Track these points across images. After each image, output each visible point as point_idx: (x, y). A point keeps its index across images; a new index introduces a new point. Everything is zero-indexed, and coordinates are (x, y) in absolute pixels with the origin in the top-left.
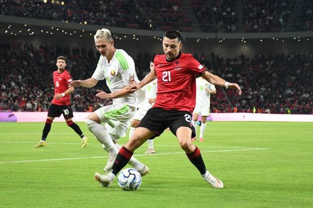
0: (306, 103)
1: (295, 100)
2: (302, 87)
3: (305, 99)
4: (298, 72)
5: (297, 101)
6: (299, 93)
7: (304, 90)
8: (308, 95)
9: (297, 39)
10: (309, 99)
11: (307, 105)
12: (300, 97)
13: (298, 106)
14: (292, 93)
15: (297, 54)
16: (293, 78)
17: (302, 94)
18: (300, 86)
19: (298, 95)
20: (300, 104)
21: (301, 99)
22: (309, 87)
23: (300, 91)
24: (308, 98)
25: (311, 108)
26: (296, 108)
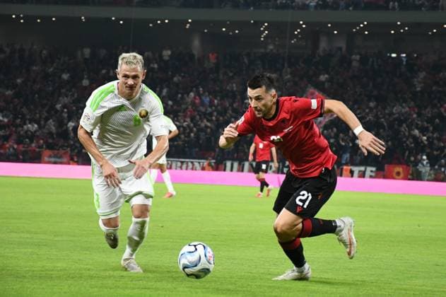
0: (32, 142)
1: (10, 135)
2: (24, 110)
3: (29, 133)
4: (19, 81)
5: (14, 137)
6: (18, 121)
7: (28, 117)
8: (36, 126)
9: (18, 17)
10: (38, 133)
11: (33, 145)
12: (20, 129)
13: (15, 146)
14: (6, 120)
15: (17, 47)
16: (9, 92)
17: (25, 124)
18: (22, 108)
19: (17, 126)
20: (19, 142)
21: (22, 133)
22: (37, 111)
23: (21, 118)
24: (35, 132)
25: (40, 152)
26: (11, 150)
